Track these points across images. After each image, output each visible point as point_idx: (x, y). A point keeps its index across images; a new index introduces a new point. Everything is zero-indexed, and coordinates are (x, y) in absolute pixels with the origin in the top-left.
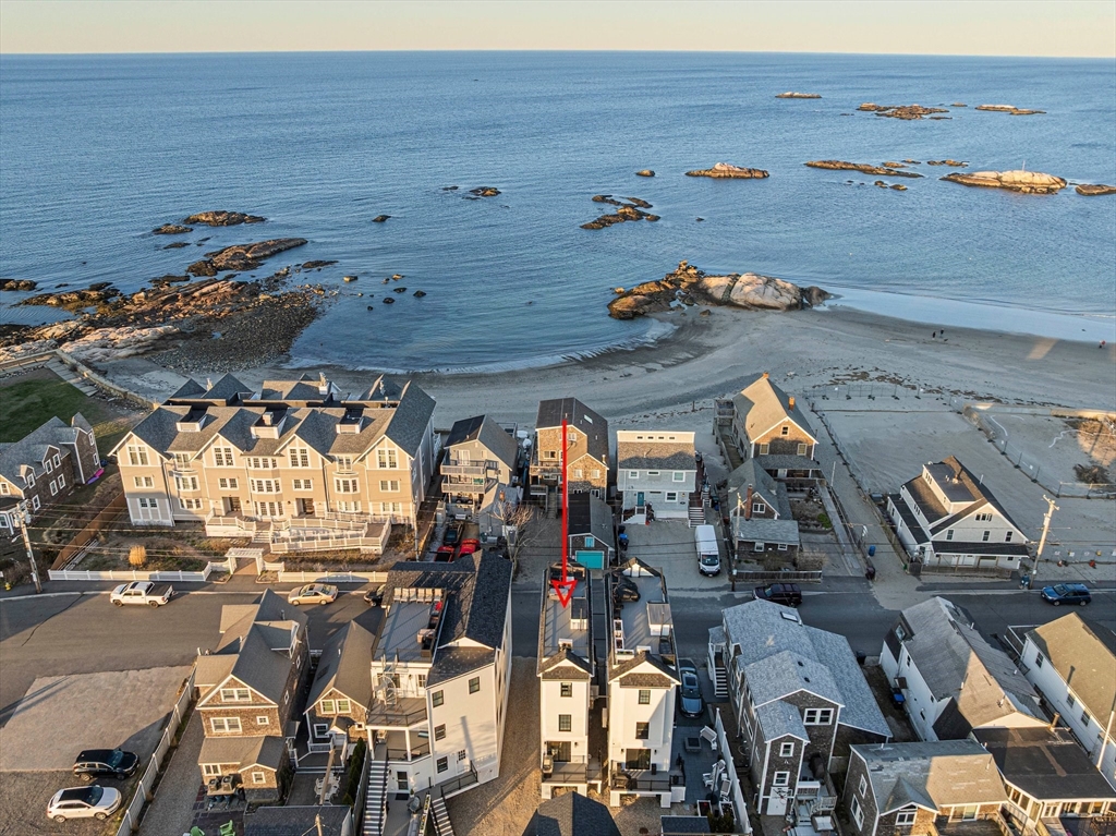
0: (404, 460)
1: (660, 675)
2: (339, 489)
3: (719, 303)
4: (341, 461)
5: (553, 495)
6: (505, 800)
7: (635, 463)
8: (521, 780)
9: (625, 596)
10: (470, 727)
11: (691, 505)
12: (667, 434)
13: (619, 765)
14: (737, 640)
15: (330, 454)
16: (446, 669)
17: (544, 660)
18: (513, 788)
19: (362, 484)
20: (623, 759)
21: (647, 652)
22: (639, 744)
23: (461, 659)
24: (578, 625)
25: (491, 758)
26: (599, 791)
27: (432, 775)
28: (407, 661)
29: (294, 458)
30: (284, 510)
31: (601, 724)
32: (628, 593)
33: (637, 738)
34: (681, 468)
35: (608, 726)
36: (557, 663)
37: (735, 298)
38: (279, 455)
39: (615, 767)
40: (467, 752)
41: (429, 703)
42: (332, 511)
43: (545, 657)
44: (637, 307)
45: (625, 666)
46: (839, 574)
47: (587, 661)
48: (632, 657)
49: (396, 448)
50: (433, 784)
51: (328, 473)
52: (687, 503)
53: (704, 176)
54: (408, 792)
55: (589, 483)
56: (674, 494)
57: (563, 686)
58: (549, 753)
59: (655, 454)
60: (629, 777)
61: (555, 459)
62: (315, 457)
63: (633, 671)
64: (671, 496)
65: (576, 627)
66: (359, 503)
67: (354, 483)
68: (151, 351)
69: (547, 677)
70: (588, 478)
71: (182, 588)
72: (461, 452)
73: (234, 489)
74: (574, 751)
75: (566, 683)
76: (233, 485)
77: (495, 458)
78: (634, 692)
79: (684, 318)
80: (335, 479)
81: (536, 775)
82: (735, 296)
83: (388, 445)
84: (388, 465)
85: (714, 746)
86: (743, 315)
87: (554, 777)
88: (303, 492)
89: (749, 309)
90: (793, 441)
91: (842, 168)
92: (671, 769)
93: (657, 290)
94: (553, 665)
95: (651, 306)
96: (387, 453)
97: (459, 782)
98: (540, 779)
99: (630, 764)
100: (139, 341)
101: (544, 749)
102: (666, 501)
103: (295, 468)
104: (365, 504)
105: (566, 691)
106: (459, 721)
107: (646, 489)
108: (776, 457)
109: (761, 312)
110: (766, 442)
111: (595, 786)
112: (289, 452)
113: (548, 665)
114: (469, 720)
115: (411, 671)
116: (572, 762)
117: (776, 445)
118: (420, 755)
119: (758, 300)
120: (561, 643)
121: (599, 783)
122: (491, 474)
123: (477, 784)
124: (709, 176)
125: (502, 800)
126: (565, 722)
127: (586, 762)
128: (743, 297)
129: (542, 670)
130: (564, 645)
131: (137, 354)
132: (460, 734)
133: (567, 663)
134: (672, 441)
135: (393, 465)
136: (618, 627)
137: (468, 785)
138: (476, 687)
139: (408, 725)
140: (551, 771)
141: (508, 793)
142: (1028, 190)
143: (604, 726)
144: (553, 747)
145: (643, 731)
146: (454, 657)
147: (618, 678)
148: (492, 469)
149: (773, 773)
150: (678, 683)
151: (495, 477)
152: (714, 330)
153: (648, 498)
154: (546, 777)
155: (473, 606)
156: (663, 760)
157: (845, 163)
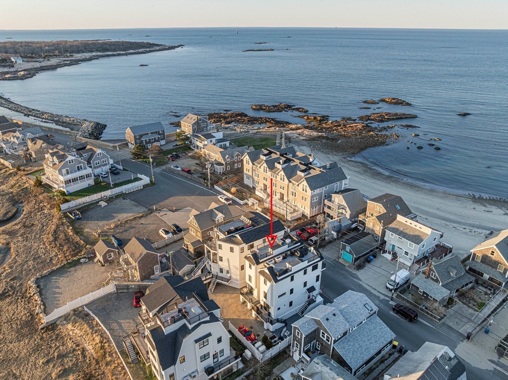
0: (309, 192)
2: (291, 194)
4: (293, 184)
7: (395, 230)
10: (230, 264)
11: (414, 262)
15: (290, 180)
19: (297, 195)
25: (237, 280)
27: (218, 272)
29: (281, 178)
30: (276, 195)
34: (412, 242)
38: (278, 174)
40: (229, 272)
42: (288, 201)
46: (454, 327)
50: (218, 275)
51: (289, 187)
52: (412, 260)
55: (374, 231)
56: (408, 253)
59: (408, 230)
64: (406, 253)
67: (295, 193)
68: (311, 140)
71: (235, 202)
72: (336, 198)
73: (266, 182)
76: (266, 180)
80: (291, 190)
83: (305, 183)
88: (282, 191)
90: (497, 262)
96: (305, 186)
97: (224, 279)
100: (311, 136)
102: (404, 254)
103: (281, 181)
106: (227, 259)
107: (396, 245)
108: (484, 265)
110: (480, 255)
114: (231, 261)
117: (485, 258)
118: (215, 263)
122: (344, 212)
131: (306, 140)
132: (227, 264)
134: (420, 229)
135: (306, 192)
138: (232, 251)
139: (212, 250)
148: (344, 209)
153: (396, 249)
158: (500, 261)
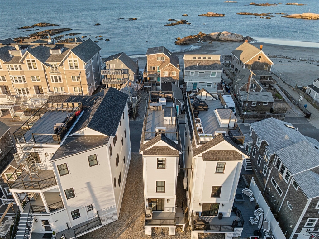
0: (82, 65)
1: (233, 151)
2: (53, 81)
3: (215, 40)
4: (52, 66)
5: (154, 87)
6: (121, 235)
7: (193, 67)
8: (133, 222)
9: (199, 107)
10: (94, 189)
11: (218, 89)
12: (207, 56)
13: (197, 213)
14: (264, 138)
15: (46, 62)
16: (70, 149)
17: (145, 142)
18: (127, 227)
19: (63, 78)
20: (200, 210)
21: (224, 134)
22: (214, 201)
23: (83, 142)
24: (169, 121)
25: (112, 209)
26: (183, 229)
27: (69, 221)
28: (42, 143)
29: (29, 65)
30: (29, 92)
31: (183, 186)
32: (201, 105)
33: (212, 196)
34: (215, 70)
35: (187, 188)
36: (154, 143)
37: (221, 38)
38: (22, 62)
39: (194, 214)
40: (94, 205)
41: (56, 173)
42: (51, 92)
43: (145, 140)
44: (185, 41)
45: (205, 145)
46: (292, 116)
47: (177, 143)
48: (212, 139)
49: (77, 58)
50: (70, 226)
51: (47, 72)
52: (216, 87)
53: (204, 16)
54: (51, 232)
55: (171, 78)
56: (211, 84)
57: (159, 161)
58: (150, 206)
59: (202, 64)
60: (205, 222)
61: (155, 70)
62: (39, 64)
63: (213, 148)
64: (209, 85)
65: (168, 123)
66: (63, 87)
67: (60, 77)
69: (147, 153)
70: (170, 76)
72: (111, 65)
73: (4, 82)
74: (167, 205)
75: (161, 158)
76: (4, 80)
77: (126, 68)
78: (213, 164)
79: (203, 44)
80: (51, 76)
81: (141, 219)
82: (221, 37)
83: (73, 57)
84: (74, 67)
85: (252, 199)
86: (225, 43)
87: (153, 222)
88: (36, 83)
89: (226, 42)
90: (263, 63)
91: (248, 15)
92: (231, 215)
93: (192, 38)
94: (151, 145)
95: (190, 41)
96: (73, 61)
97: (87, 225)
98: (144, 223)
99: (205, 213)
101: (146, 203)
102: (207, 87)
103: (31, 70)
104: (66, 88)
105: (161, 164)
106: (85, 186)
107: (197, 81)
109: (230, 43)
110: (251, 63)
111: (181, 227)
112: (26, 62)
113: (148, 145)
114: (93, 184)
115: (46, 151)
116: (165, 211)
117: (255, 65)
118: (57, 209)
119: (229, 38)
120: (157, 130)
121: (184, 225)
122: (125, 76)
123: (101, 226)
124: (206, 16)
125: (119, 235)
126: (160, 187)
127: (174, 211)
128: (224, 38)
129: (143, 149)
130: (160, 131)
132: (87, 194)
133: (162, 143)
134: (210, 59)
135: (76, 67)
136: (198, 122)
137: (95, 227)
138: (95, 162)
139: (41, 189)
140: (151, 218)
141: (123, 231)
142: (311, 18)
143: (185, 188)
144: (153, 202)
145: (217, 192)
146: (78, 141)
147: (201, 154)
148: (126, 73)
149: (307, 219)
150: (247, 157)
151: (127, 77)
152: (215, 47)
153: (198, 85)
154: (148, 222)
155: (97, 111)
156: (227, 211)
157: (249, 13)
158: (266, 61)
